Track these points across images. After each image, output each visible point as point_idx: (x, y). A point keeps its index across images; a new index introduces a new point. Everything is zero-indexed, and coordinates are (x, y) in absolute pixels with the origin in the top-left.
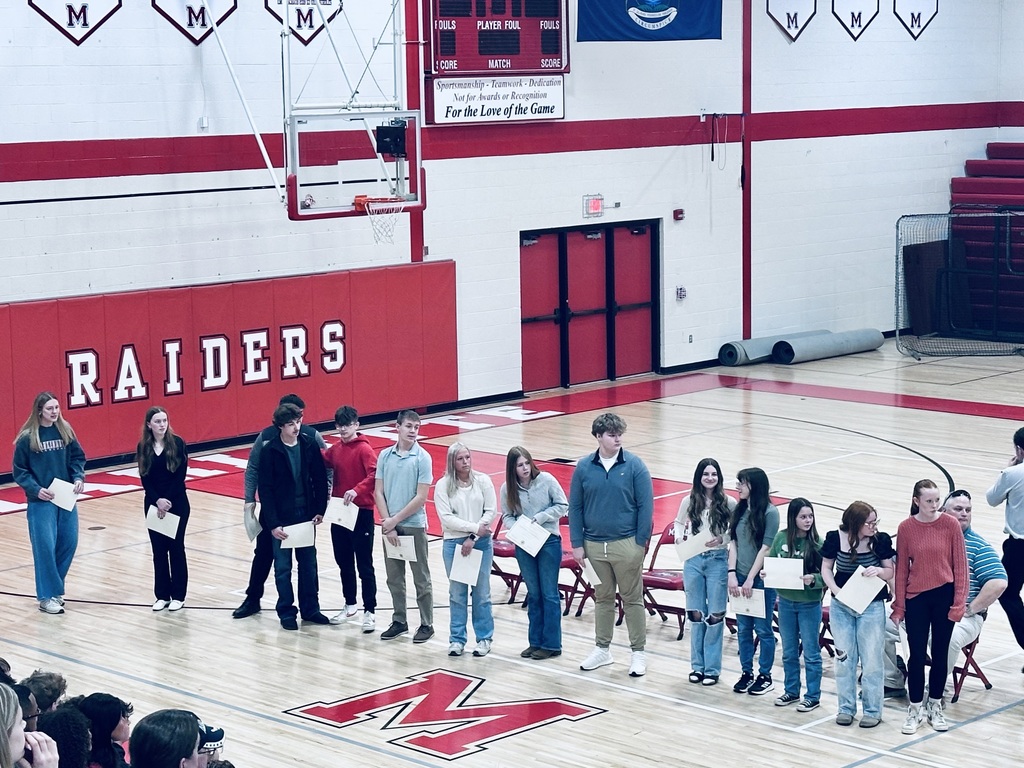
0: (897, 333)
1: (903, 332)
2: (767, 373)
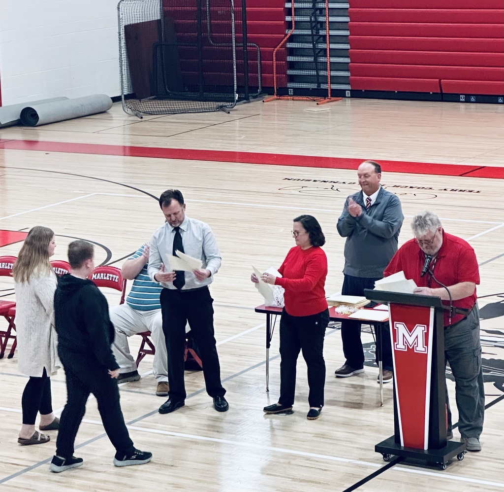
0: (123, 97)
1: (127, 97)
2: (17, 134)
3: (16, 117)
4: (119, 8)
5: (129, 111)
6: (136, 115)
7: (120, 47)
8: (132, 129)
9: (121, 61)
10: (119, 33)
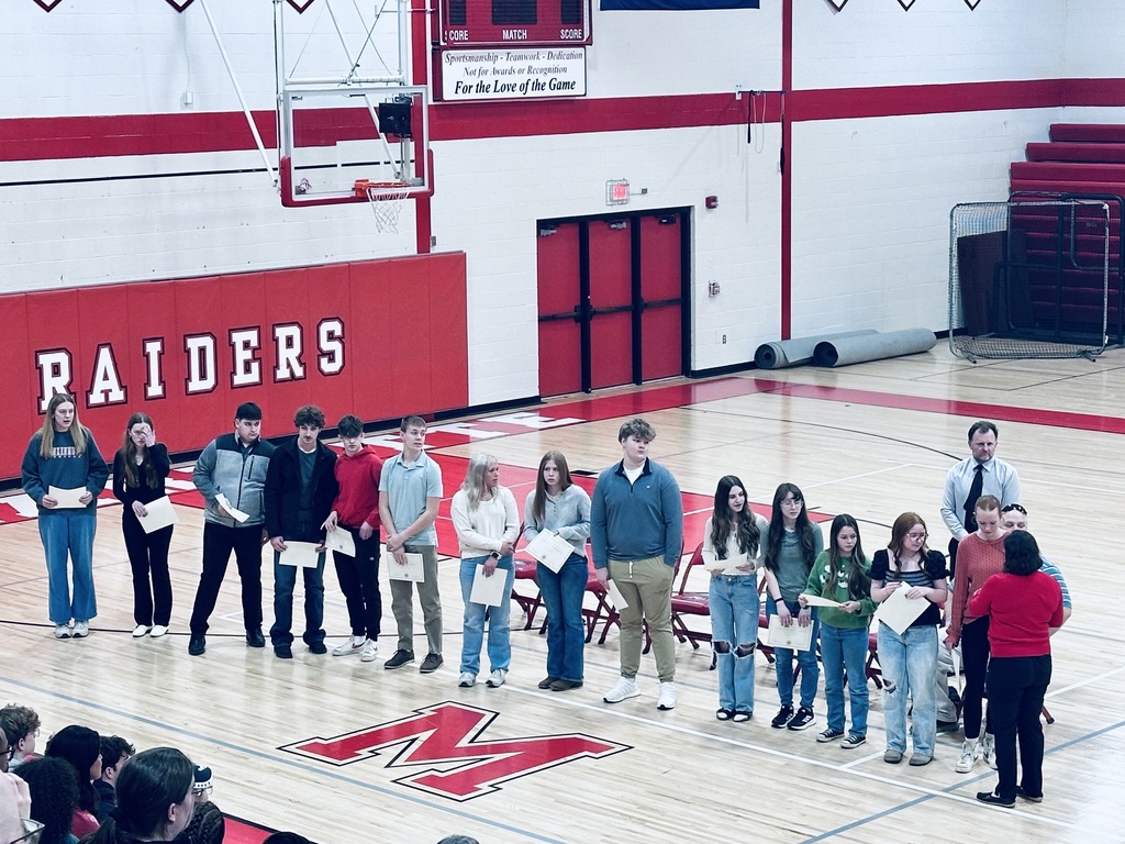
0: (951, 333)
1: (957, 332)
2: (808, 377)
3: (808, 353)
4: (952, 216)
5: (959, 353)
6: (968, 358)
7: (951, 268)
8: (961, 378)
9: (951, 286)
10: (951, 249)
